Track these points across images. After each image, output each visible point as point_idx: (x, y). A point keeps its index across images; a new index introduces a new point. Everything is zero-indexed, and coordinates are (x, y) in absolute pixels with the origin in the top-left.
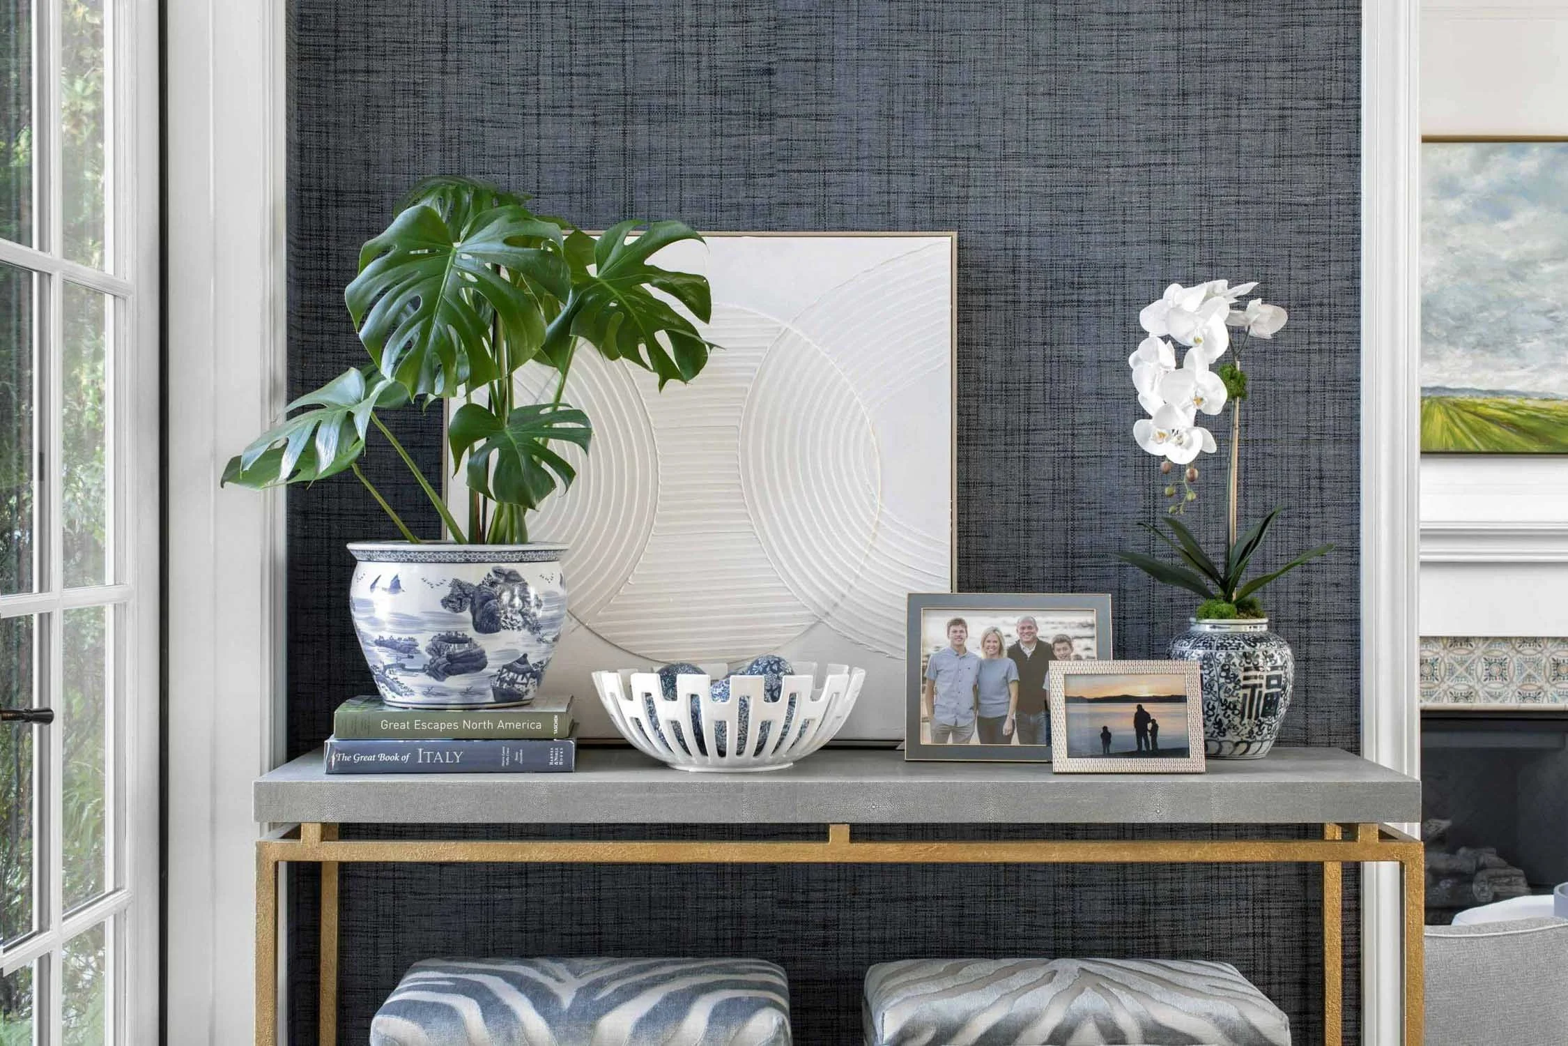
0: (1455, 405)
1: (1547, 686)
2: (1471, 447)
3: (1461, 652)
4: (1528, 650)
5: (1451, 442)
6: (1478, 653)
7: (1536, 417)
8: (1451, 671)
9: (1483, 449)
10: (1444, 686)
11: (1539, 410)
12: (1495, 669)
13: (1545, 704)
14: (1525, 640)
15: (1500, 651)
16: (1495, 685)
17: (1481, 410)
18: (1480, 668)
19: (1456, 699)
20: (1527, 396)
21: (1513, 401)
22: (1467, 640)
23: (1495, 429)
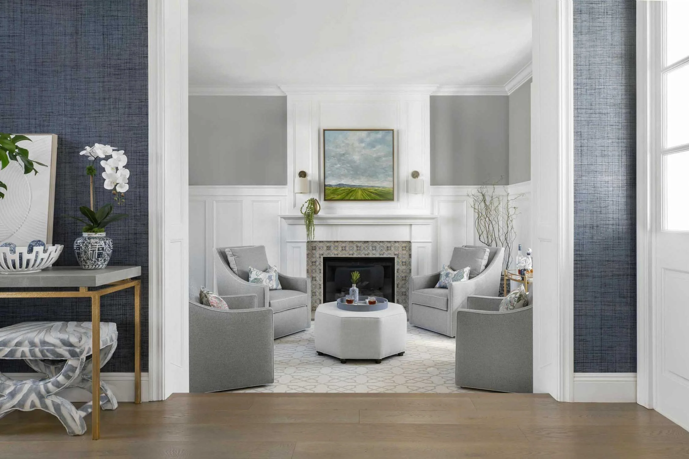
0: (364, 189)
1: (385, 252)
2: (367, 199)
3: (366, 244)
4: (381, 244)
5: (363, 198)
6: (370, 245)
7: (381, 192)
8: (364, 249)
9: (370, 199)
10: (363, 252)
11: (382, 190)
12: (374, 248)
13: (385, 256)
14: (380, 242)
15: (375, 244)
16: (374, 252)
17: (369, 190)
18: (371, 248)
19: (365, 255)
20: (379, 187)
21: (377, 188)
22: (368, 242)
23: (372, 194)
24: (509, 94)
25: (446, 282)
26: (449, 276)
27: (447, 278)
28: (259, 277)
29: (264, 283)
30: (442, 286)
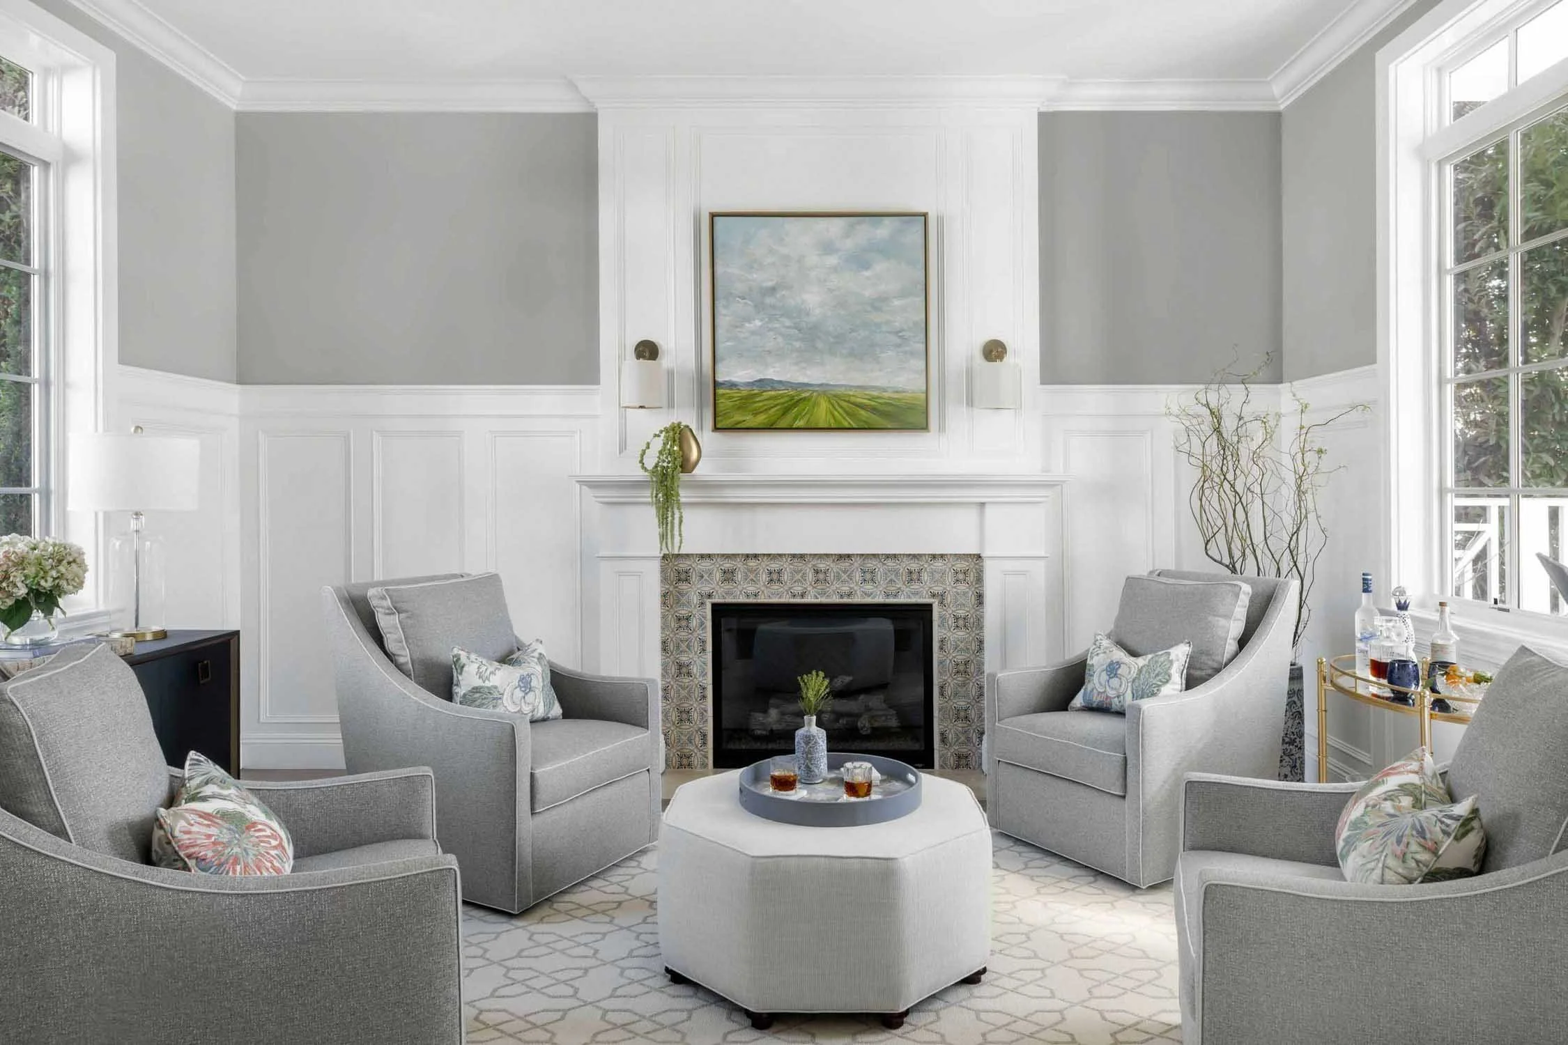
0: (835, 396)
1: (903, 587)
2: (846, 425)
3: (845, 564)
4: (890, 563)
5: (832, 421)
6: (856, 565)
7: (891, 404)
8: (838, 577)
9: (855, 426)
10: (834, 588)
11: (894, 399)
12: (868, 576)
13: (902, 600)
14: (888, 556)
15: (870, 564)
16: (869, 587)
17: (853, 399)
18: (858, 576)
19: (842, 597)
20: (885, 390)
21: (875, 394)
22: (849, 556)
23: (863, 412)
24: (1282, 107)
25: (1111, 693)
26: (1119, 672)
27: (1115, 682)
28: (487, 684)
29: (506, 701)
30: (1094, 705)
